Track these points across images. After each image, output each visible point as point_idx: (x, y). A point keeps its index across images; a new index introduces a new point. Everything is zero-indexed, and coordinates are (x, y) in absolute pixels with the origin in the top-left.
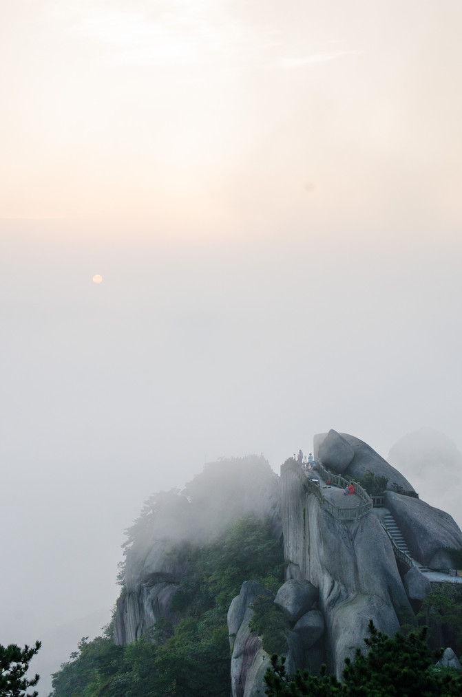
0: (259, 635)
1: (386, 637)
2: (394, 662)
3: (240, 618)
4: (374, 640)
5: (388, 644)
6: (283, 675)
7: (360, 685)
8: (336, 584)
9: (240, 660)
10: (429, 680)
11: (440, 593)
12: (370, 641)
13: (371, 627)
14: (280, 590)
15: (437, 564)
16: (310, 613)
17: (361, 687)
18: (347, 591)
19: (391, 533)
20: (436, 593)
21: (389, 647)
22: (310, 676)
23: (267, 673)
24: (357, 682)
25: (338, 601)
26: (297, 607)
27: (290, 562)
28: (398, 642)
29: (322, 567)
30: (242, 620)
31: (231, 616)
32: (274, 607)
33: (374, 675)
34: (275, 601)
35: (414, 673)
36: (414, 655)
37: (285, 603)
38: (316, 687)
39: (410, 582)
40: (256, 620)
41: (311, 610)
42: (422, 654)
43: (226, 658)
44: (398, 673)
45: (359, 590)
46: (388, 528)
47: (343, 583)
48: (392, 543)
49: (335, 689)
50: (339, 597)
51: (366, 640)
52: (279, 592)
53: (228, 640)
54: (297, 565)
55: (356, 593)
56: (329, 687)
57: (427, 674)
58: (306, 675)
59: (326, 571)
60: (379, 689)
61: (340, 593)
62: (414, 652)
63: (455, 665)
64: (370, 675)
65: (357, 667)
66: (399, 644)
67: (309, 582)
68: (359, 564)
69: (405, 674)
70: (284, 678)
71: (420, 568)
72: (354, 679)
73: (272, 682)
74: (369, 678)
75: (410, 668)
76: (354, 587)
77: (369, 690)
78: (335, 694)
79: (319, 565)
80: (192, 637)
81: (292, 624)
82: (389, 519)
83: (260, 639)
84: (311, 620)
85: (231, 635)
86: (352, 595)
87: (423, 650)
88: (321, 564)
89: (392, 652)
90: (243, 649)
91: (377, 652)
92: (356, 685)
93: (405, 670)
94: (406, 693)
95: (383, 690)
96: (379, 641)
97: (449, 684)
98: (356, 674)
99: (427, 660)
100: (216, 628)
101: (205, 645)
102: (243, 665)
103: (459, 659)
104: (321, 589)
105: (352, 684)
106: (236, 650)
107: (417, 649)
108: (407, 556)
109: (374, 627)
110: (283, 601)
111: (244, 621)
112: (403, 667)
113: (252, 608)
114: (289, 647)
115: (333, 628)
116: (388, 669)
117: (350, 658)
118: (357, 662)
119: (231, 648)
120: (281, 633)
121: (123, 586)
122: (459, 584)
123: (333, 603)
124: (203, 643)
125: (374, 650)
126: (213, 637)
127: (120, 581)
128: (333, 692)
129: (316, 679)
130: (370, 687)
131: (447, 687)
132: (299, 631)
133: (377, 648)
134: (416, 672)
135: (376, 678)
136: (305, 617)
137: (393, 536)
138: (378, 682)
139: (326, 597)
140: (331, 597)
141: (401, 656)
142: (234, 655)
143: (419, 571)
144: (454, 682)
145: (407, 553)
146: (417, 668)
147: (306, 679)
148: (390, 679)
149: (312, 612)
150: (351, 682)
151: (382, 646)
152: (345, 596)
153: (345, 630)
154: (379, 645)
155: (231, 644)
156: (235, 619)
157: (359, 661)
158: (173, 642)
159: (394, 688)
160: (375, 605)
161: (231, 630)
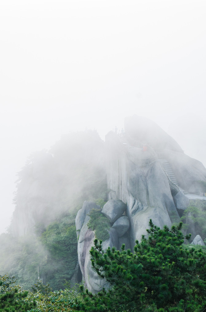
0: (93, 230)
1: (159, 229)
2: (163, 242)
3: (82, 221)
4: (152, 230)
5: (160, 232)
6: (100, 250)
7: (143, 254)
8: (136, 202)
9: (83, 244)
10: (182, 251)
11: (194, 206)
12: (150, 230)
13: (151, 223)
14: (105, 206)
15: (193, 190)
16: (122, 218)
17: (144, 256)
18: (142, 205)
19: (168, 173)
20: (192, 206)
21: (161, 234)
22: (115, 250)
23: (91, 249)
24: (141, 253)
25: (137, 211)
26: (115, 214)
27: (111, 190)
28: (165, 231)
29: (128, 192)
30: (84, 222)
31: (78, 220)
32: (101, 215)
33: (151, 249)
34: (102, 212)
35: (173, 247)
36: (174, 238)
37: (108, 212)
38: (118, 256)
39: (177, 200)
40: (91, 222)
41: (122, 216)
42: (179, 237)
43: (75, 243)
44: (164, 248)
45: (149, 204)
46: (166, 170)
47: (140, 201)
48: (168, 179)
49: (129, 257)
50: (138, 209)
51: (148, 231)
52: (104, 207)
53: (76, 233)
54: (115, 192)
55: (147, 206)
56: (126, 256)
57: (181, 248)
58: (113, 250)
59: (131, 195)
60: (154, 257)
61: (139, 206)
62: (174, 236)
63: (201, 244)
64: (149, 249)
65: (142, 245)
66: (166, 232)
67: (121, 201)
68: (149, 190)
69: (169, 248)
70: (101, 252)
71: (184, 192)
72: (140, 252)
73: (94, 254)
74: (149, 251)
75: (171, 245)
76: (147, 203)
77: (148, 257)
78: (129, 260)
79: (127, 191)
80: (56, 232)
81: (112, 224)
82: (167, 165)
83: (94, 232)
84: (122, 222)
85: (78, 231)
86: (145, 208)
87: (179, 235)
88: (128, 191)
89: (162, 236)
90: (84, 238)
91: (154, 236)
92: (141, 255)
93: (169, 246)
94: (169, 258)
95: (156, 257)
96: (155, 231)
97: (194, 253)
98: (142, 249)
99: (181, 241)
100: (69, 227)
101: (63, 236)
102: (84, 246)
103: (203, 241)
104: (128, 204)
105: (139, 254)
106: (80, 238)
107: (176, 235)
108: (177, 185)
109: (152, 223)
110: (106, 212)
111: (85, 222)
112: (167, 245)
113: (89, 215)
114: (110, 236)
115: (134, 226)
116: (159, 245)
117: (138, 240)
118: (142, 243)
119: (78, 237)
120: (106, 229)
121: (16, 205)
122: (205, 200)
123: (134, 212)
124: (62, 235)
125: (152, 236)
126: (68, 232)
127: (14, 202)
128: (128, 259)
129: (118, 252)
130: (149, 256)
131: (192, 254)
132: (115, 228)
133: (154, 235)
134: (175, 247)
135: (153, 251)
136: (119, 220)
137: (169, 175)
138: (153, 253)
139: (130, 210)
140: (134, 209)
141: (167, 238)
142: (79, 241)
143: (183, 194)
144: (196, 252)
145: (177, 184)
146: (175, 245)
147: (113, 252)
148: (160, 251)
149: (123, 217)
150: (138, 253)
151: (156, 233)
152: (141, 209)
153: (141, 227)
154: (155, 233)
155: (78, 235)
156: (80, 221)
157: (144, 242)
158: (46, 235)
159: (162, 256)
160: (158, 213)
161: (78, 228)
